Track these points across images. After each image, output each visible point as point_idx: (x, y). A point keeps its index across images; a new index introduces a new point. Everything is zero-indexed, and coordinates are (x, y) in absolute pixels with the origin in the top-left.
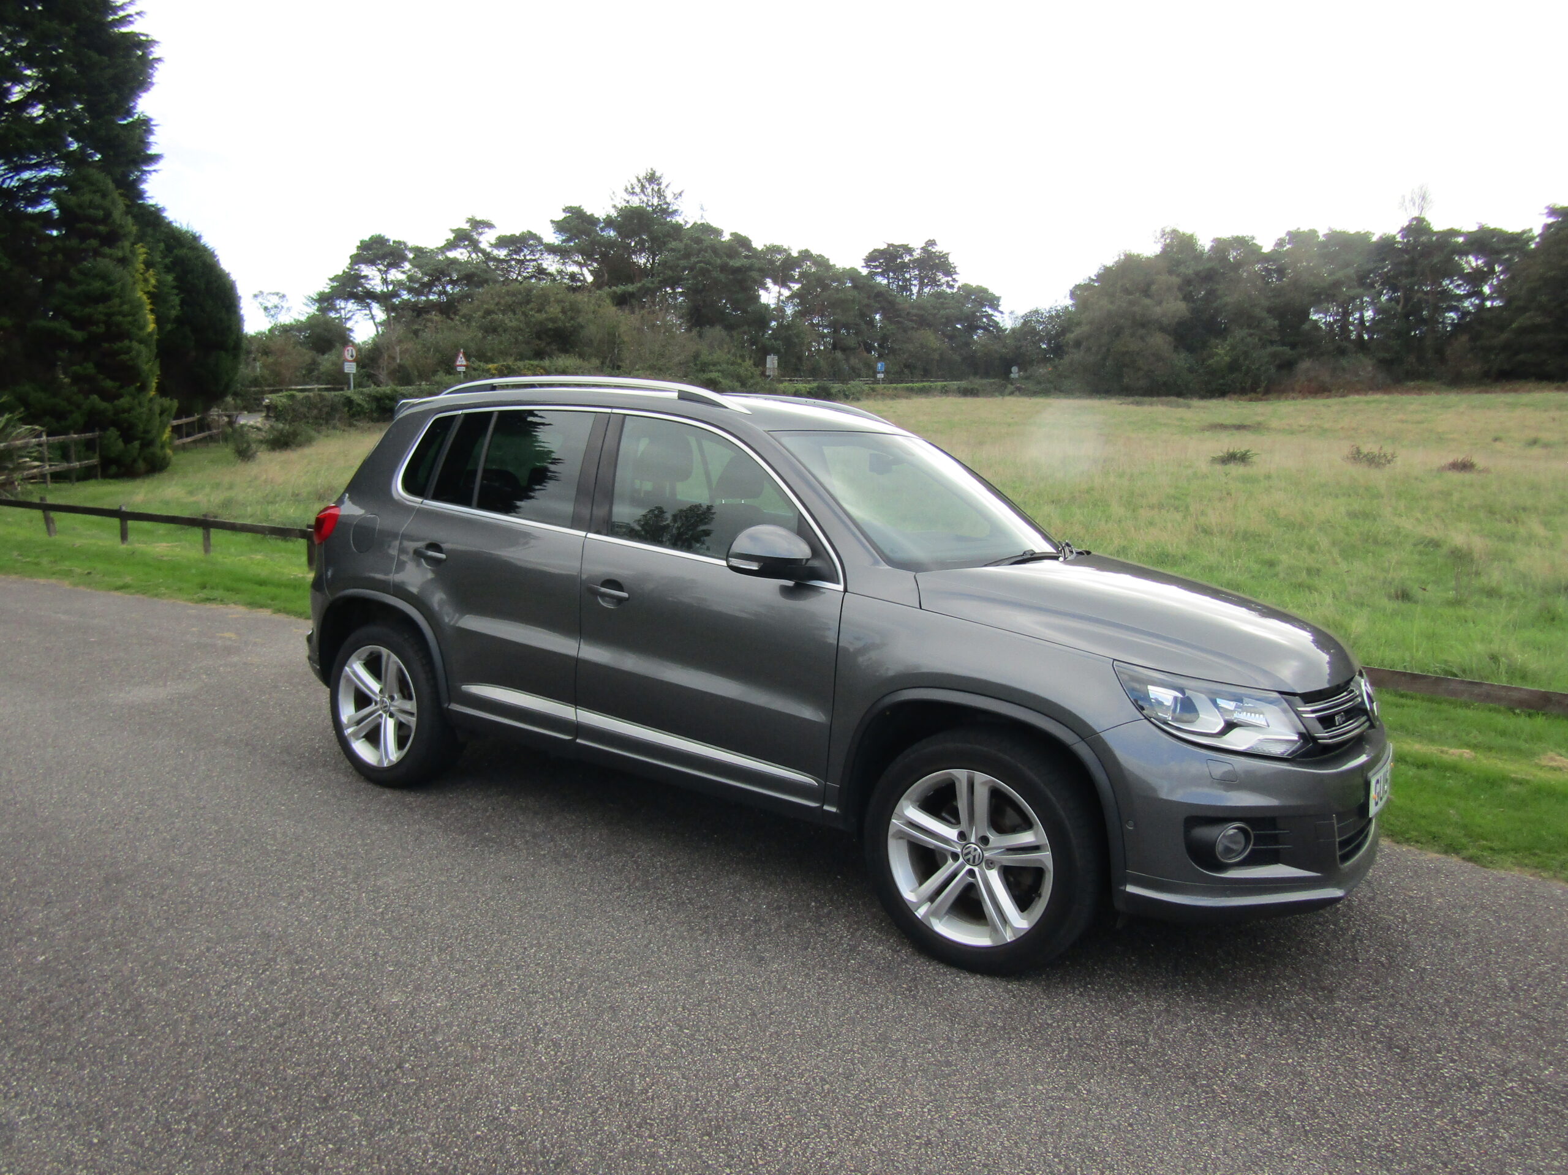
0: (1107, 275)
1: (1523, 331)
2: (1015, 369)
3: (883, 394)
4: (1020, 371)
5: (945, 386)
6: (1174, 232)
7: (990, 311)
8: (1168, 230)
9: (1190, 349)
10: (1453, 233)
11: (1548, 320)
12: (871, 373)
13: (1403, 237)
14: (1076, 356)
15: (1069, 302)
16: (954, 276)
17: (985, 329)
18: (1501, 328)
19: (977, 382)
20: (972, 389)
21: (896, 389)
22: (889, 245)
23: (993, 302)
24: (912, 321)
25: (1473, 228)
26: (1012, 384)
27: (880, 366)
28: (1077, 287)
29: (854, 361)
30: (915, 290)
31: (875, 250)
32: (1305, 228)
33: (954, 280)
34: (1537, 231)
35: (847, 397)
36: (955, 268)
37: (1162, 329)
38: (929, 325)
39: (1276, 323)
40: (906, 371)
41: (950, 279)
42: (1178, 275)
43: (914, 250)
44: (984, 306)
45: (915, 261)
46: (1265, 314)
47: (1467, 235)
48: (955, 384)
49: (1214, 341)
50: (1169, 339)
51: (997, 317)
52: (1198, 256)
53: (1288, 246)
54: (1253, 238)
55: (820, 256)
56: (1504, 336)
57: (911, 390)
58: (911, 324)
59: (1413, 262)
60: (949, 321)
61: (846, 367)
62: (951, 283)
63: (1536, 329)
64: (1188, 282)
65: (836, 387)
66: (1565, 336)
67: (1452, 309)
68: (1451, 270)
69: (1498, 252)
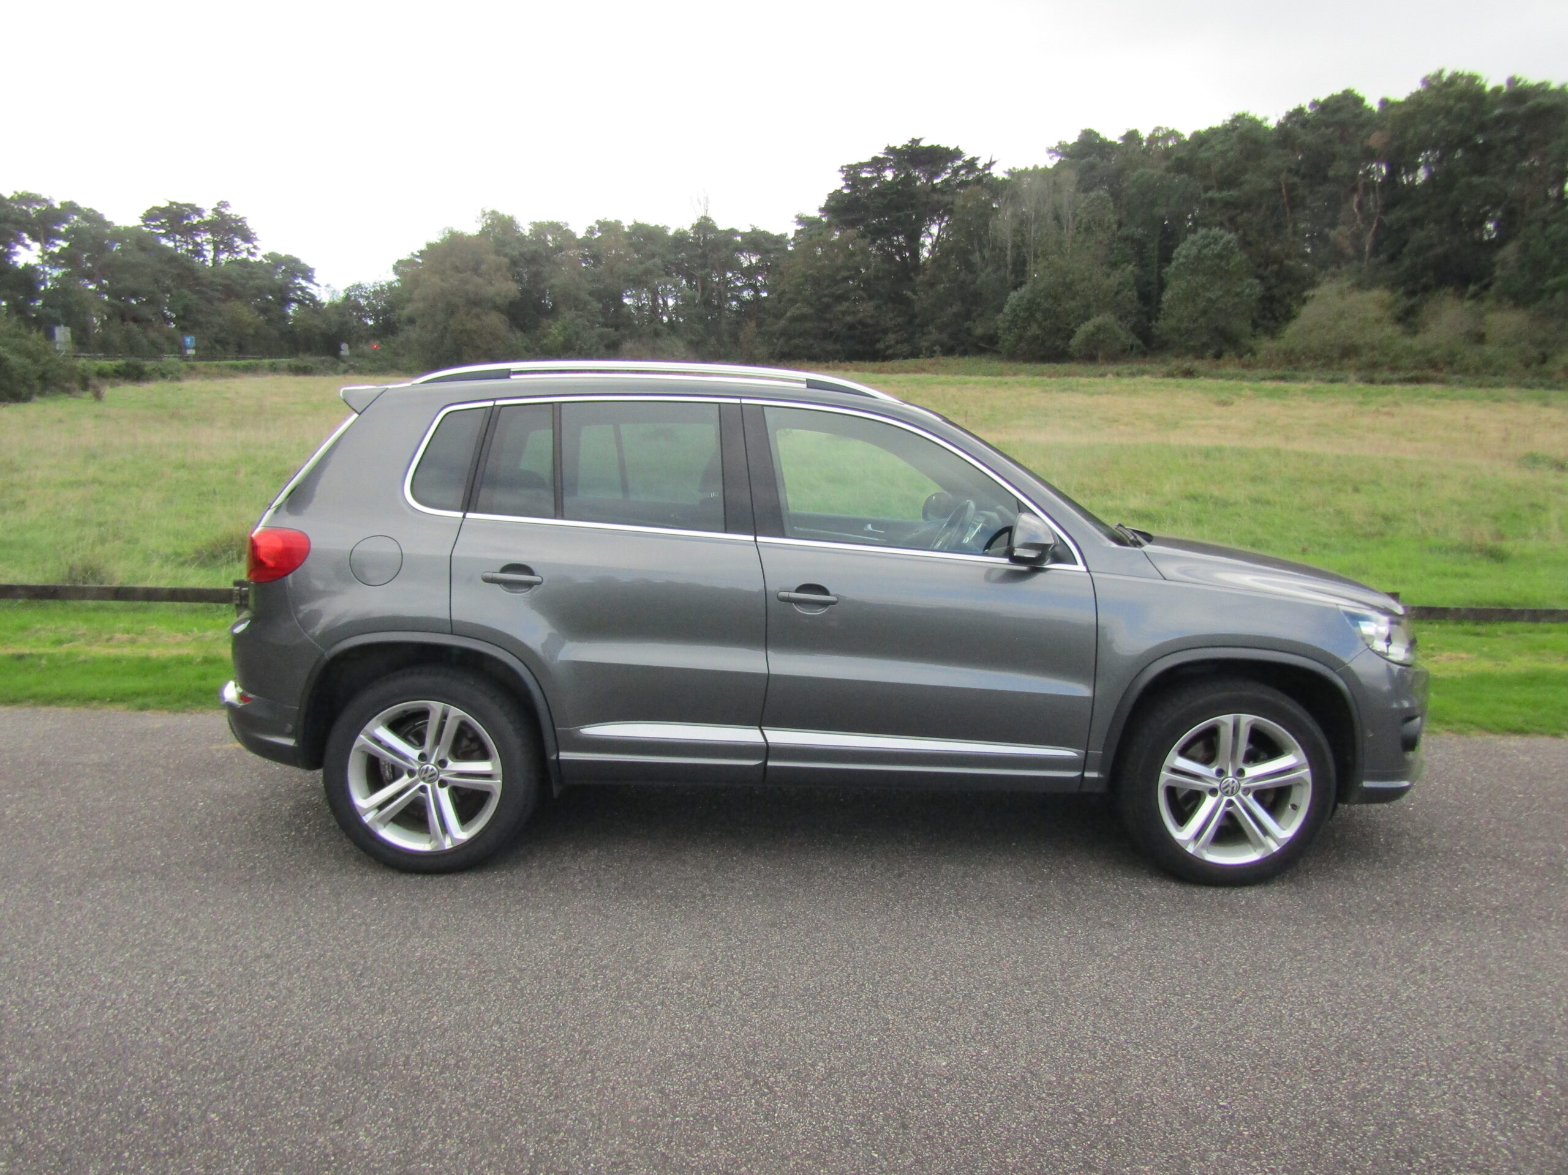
0: (432, 252)
1: (794, 319)
2: (345, 347)
3: (206, 373)
4: (350, 348)
5: (274, 363)
6: (494, 212)
7: (304, 283)
8: (488, 210)
9: (523, 328)
10: (733, 232)
11: (811, 311)
12: (176, 348)
13: (695, 233)
14: (413, 333)
15: (392, 277)
16: (256, 243)
17: (300, 302)
18: (778, 316)
19: (309, 360)
20: (306, 367)
21: (217, 366)
22: (172, 203)
23: (307, 273)
24: (217, 290)
25: (748, 230)
26: (344, 362)
27: (189, 340)
28: (400, 262)
29: (153, 335)
30: (210, 255)
31: (154, 208)
32: (611, 219)
33: (255, 247)
34: (791, 235)
35: (163, 376)
36: (254, 234)
37: (497, 308)
38: (238, 297)
39: (600, 306)
40: (218, 347)
41: (250, 246)
42: (505, 255)
43: (203, 211)
44: (296, 277)
45: (206, 223)
46: (588, 297)
47: (743, 235)
48: (284, 361)
49: (545, 322)
50: (503, 317)
51: (313, 290)
52: (522, 239)
53: (599, 234)
54: (567, 224)
55: (91, 210)
56: (782, 323)
57: (235, 368)
58: (217, 294)
59: (704, 256)
60: (260, 292)
61: (144, 341)
62: (253, 250)
63: (802, 318)
64: (514, 263)
65: (149, 365)
66: (825, 325)
67: (734, 298)
68: (732, 264)
69: (768, 252)
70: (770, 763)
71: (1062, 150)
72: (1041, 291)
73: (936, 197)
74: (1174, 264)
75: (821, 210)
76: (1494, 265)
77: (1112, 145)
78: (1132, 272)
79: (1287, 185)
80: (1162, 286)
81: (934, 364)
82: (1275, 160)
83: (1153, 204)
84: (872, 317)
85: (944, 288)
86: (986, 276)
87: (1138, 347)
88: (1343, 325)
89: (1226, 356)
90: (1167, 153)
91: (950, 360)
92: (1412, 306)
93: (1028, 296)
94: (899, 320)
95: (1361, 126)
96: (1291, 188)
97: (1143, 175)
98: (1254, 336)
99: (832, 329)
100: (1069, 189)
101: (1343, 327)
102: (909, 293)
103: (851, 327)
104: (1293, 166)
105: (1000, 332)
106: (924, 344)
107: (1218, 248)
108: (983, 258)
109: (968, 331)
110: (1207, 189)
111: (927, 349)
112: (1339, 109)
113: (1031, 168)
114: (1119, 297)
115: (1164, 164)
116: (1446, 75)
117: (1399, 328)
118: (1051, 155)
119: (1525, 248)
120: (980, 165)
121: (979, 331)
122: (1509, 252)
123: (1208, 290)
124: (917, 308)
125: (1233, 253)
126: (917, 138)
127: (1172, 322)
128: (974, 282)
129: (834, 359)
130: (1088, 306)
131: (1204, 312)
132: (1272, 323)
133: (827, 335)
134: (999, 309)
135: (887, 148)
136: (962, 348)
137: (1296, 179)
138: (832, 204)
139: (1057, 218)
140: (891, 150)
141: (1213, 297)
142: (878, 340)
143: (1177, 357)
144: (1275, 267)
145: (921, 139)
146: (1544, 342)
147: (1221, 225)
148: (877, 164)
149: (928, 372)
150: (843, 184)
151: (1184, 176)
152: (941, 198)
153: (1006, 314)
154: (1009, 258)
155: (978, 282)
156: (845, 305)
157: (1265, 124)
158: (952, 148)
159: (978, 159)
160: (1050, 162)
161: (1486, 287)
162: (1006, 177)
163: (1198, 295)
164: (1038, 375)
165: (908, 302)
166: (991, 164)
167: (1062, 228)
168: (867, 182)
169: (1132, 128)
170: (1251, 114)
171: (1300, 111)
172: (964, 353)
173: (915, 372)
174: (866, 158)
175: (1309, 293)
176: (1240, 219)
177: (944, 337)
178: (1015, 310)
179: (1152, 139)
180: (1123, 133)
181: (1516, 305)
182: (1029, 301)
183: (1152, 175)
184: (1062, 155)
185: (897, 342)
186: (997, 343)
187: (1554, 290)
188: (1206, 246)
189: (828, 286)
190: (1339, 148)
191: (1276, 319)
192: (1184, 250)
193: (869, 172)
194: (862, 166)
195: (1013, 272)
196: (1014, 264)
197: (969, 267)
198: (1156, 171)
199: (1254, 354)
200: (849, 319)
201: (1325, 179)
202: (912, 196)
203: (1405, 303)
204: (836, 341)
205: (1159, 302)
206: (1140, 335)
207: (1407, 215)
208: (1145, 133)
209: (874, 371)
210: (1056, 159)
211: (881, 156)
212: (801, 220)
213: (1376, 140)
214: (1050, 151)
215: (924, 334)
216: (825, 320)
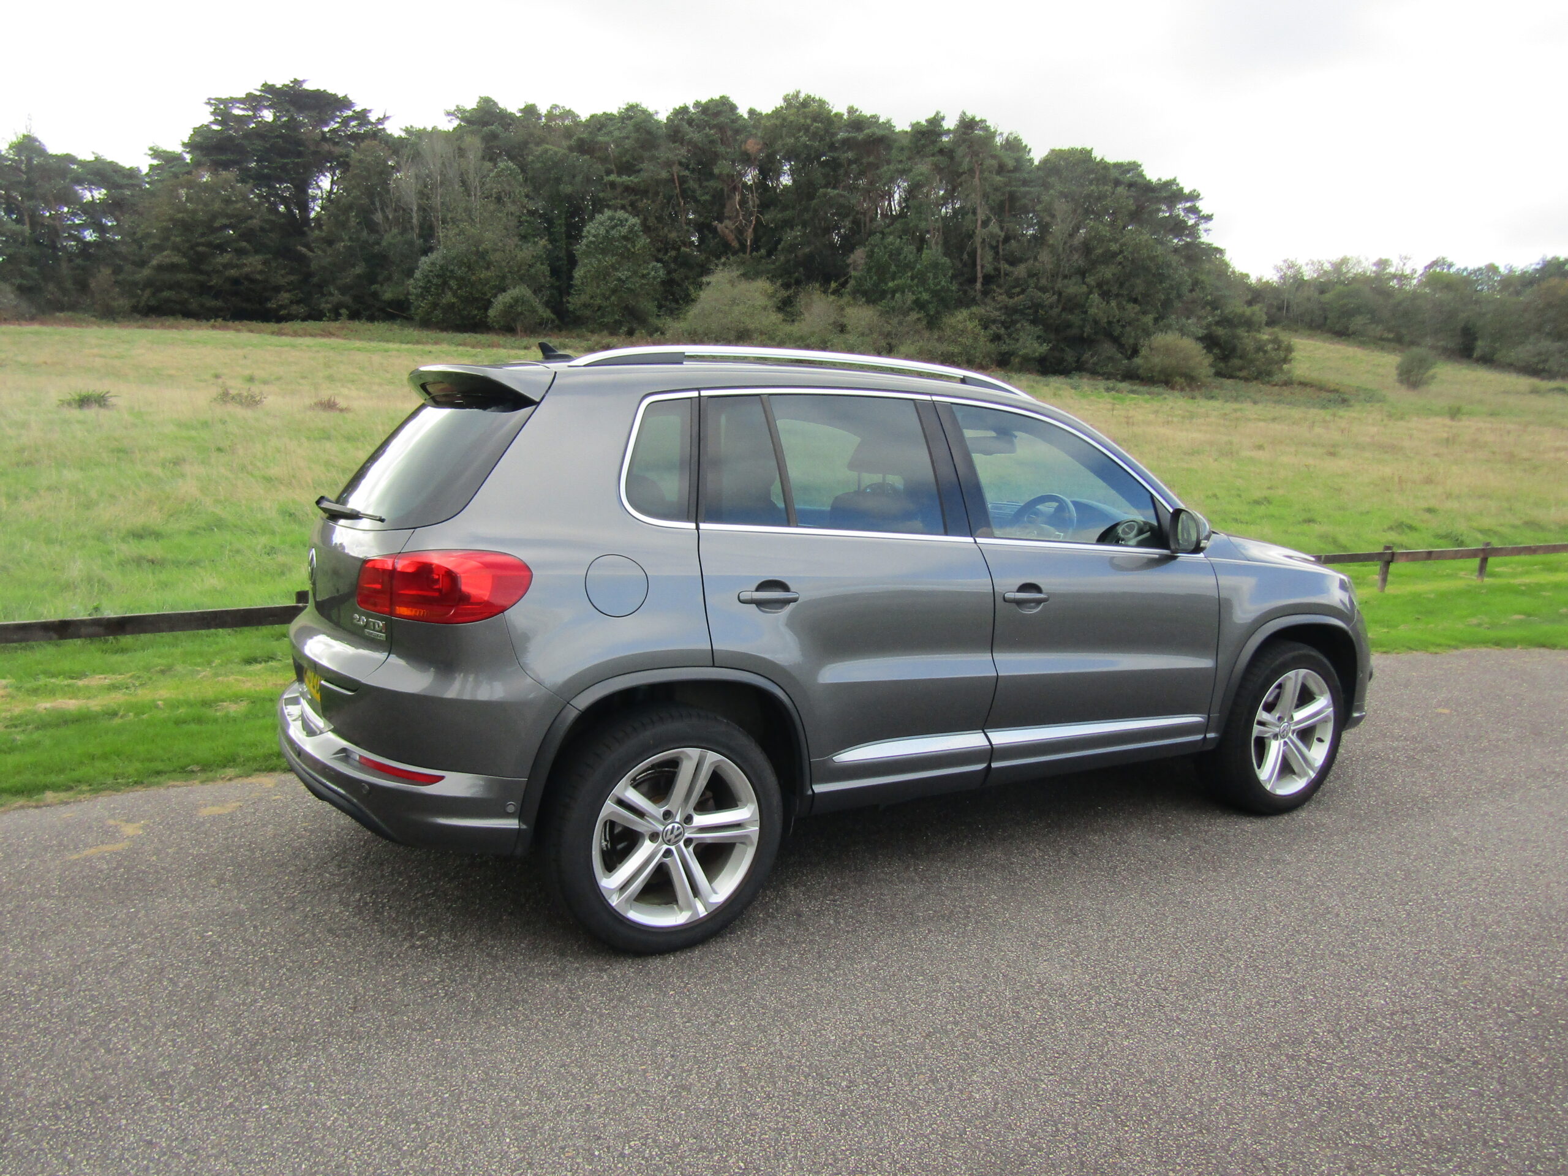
1: (160, 268)
11: (183, 261)
13: (14, 155)
18: (142, 263)
25: (91, 158)
34: (145, 170)
56: (146, 272)
59: (28, 183)
63: (173, 267)
66: (201, 278)
67: (72, 237)
68: (67, 197)
69: (120, 187)
70: (994, 765)
71: (459, 112)
72: (454, 258)
73: (326, 147)
74: (585, 241)
75: (184, 145)
76: (848, 265)
77: (511, 116)
78: (545, 247)
79: (678, 176)
80: (572, 262)
81: (343, 328)
82: (667, 152)
83: (558, 180)
84: (261, 272)
85: (344, 246)
86: (391, 237)
87: (553, 321)
88: (736, 310)
89: (637, 334)
90: (568, 133)
91: (356, 324)
92: (789, 297)
93: (440, 262)
94: (292, 278)
95: (737, 132)
96: (683, 180)
97: (546, 151)
98: (658, 316)
99: (212, 283)
100: (473, 156)
101: (737, 312)
102: (304, 250)
103: (236, 281)
104: (684, 160)
105: (412, 298)
106: (325, 306)
107: (624, 231)
108: (387, 218)
109: (375, 295)
110: (609, 172)
111: (330, 311)
112: (717, 114)
113: (429, 129)
114: (533, 271)
115: (565, 143)
116: (802, 96)
117: (781, 316)
118: (449, 118)
119: (870, 255)
120: (373, 118)
121: (388, 295)
122: (859, 256)
123: (617, 270)
124: (314, 266)
125: (638, 236)
126: (300, 78)
127: (584, 298)
128: (378, 244)
129: (217, 317)
130: (504, 277)
131: (614, 291)
132: (674, 305)
133: (204, 289)
134: (410, 273)
135: (263, 85)
136: (368, 313)
137: (687, 173)
138: (198, 139)
139: (464, 183)
140: (269, 88)
141: (623, 277)
142: (268, 299)
143: (593, 332)
144: (673, 253)
145: (304, 81)
146: (889, 334)
147: (623, 207)
148: (252, 101)
149: (338, 336)
150: (212, 118)
151: (587, 157)
152: (333, 149)
153: (416, 280)
154: (415, 221)
155: (384, 243)
156: (226, 258)
157: (655, 117)
158: (340, 95)
159: (370, 111)
160: (448, 125)
161: (844, 285)
162: (403, 135)
163: (609, 274)
164: (460, 345)
165: (302, 259)
166: (386, 118)
167: (469, 195)
168: (239, 119)
169: (530, 102)
170: (644, 106)
171: (684, 110)
172: (371, 319)
173: (322, 336)
174: (242, 94)
175: (705, 279)
176: (640, 205)
177: (347, 299)
178: (427, 276)
179: (550, 116)
180: (522, 106)
181: (868, 302)
182: (442, 267)
183: (556, 153)
184: (462, 119)
185: (292, 302)
186: (408, 308)
187: (894, 292)
188: (613, 228)
189: (203, 235)
190: (721, 149)
191: (677, 302)
192: (594, 229)
193: (243, 109)
194: (234, 101)
195: (420, 236)
196: (421, 227)
197: (372, 227)
198: (557, 148)
199: (662, 333)
200: (233, 272)
201: (711, 175)
202: (299, 143)
203: (784, 293)
204: (216, 297)
205: (571, 278)
206: (555, 311)
207: (779, 216)
208: (543, 109)
209: (273, 333)
210: (456, 123)
211: (258, 93)
212: (156, 153)
213: (752, 146)
214: (448, 114)
215: (323, 295)
216: (201, 272)
